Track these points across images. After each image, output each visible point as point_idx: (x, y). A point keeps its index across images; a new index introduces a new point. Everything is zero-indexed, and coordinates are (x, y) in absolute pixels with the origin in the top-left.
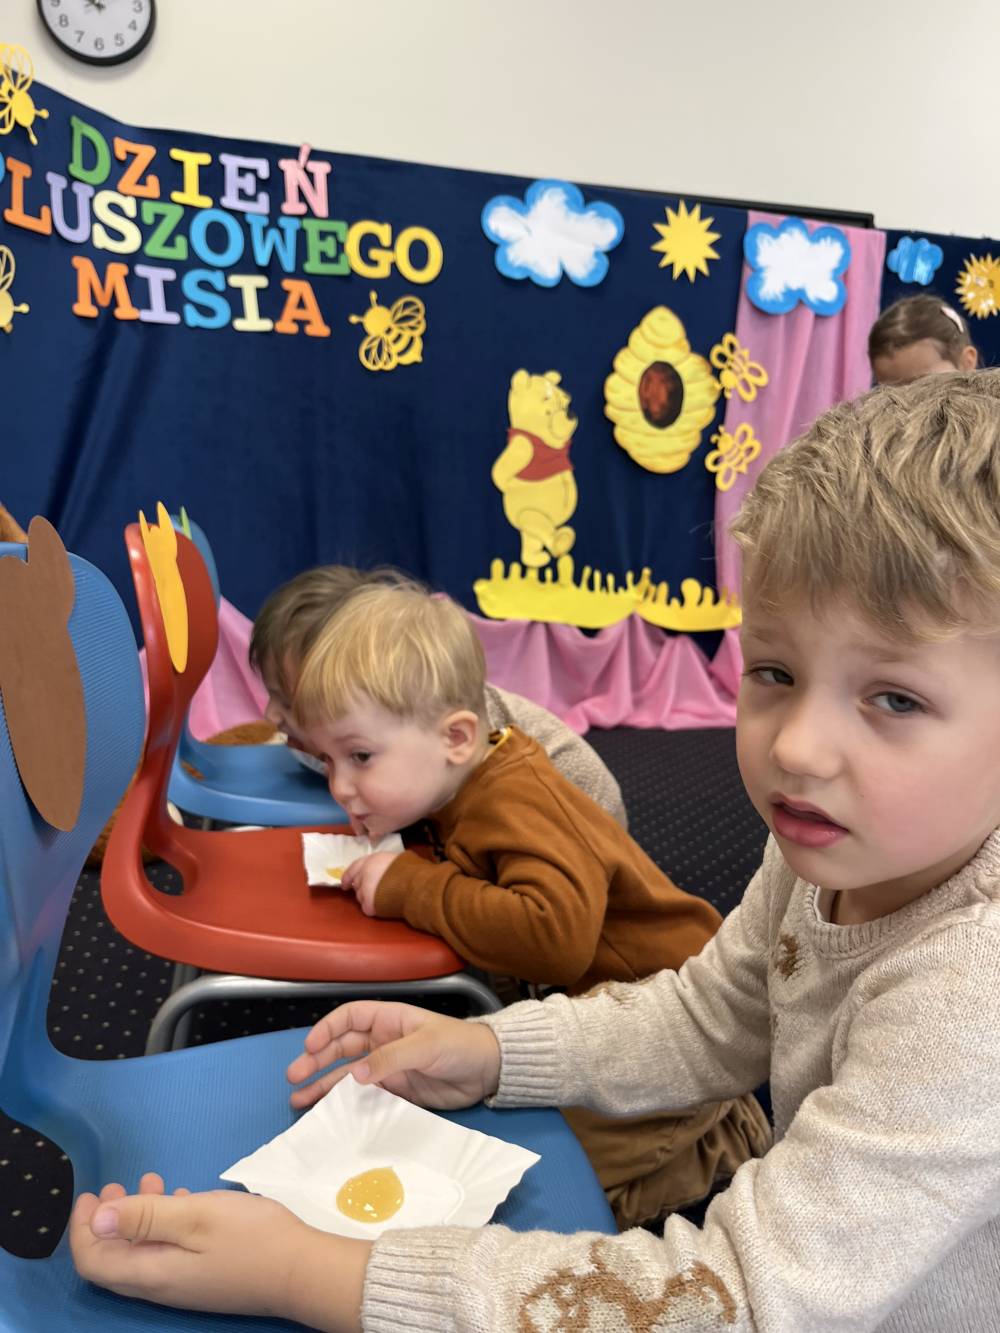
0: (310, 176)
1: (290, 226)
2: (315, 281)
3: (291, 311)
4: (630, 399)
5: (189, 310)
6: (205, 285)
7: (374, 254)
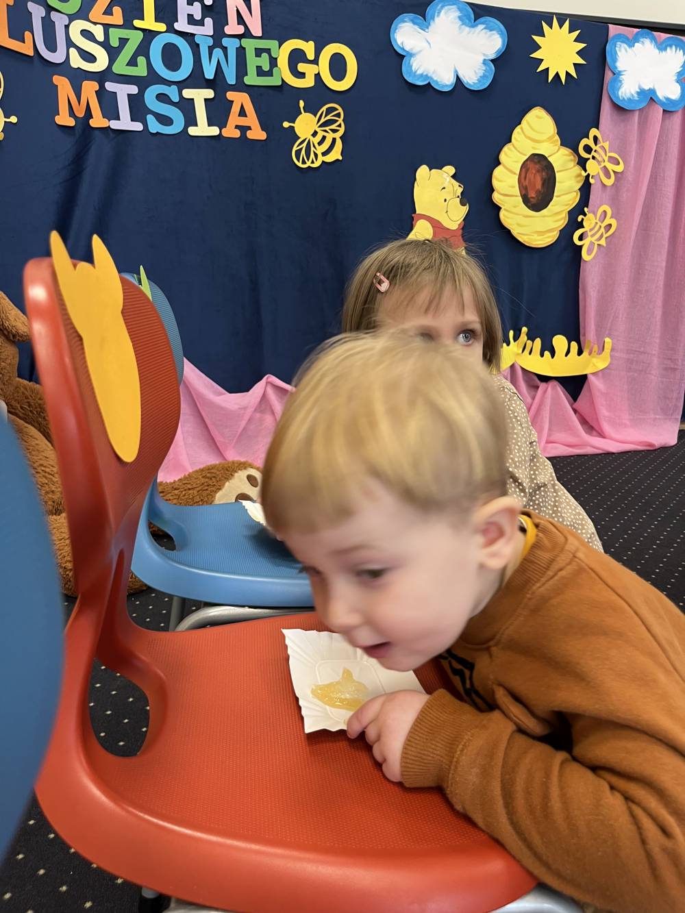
0: (247, 2)
1: (231, 45)
3: (234, 119)
4: (513, 187)
5: (151, 119)
6: (162, 98)
7: (302, 67)
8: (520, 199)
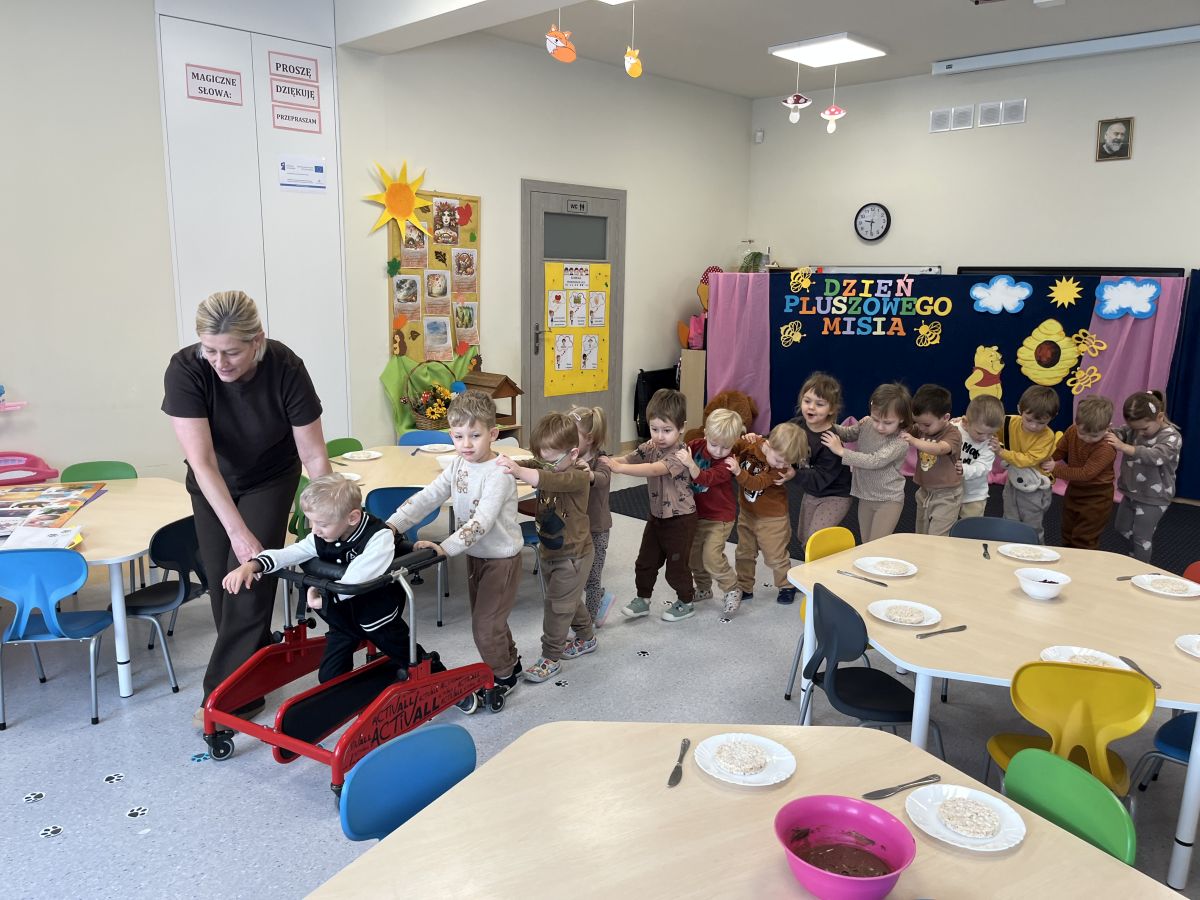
0: (906, 284)
1: (897, 300)
2: (904, 318)
3: (893, 328)
4: (1031, 356)
5: (858, 330)
6: (865, 322)
7: (925, 307)
8: (1035, 362)
